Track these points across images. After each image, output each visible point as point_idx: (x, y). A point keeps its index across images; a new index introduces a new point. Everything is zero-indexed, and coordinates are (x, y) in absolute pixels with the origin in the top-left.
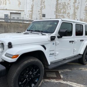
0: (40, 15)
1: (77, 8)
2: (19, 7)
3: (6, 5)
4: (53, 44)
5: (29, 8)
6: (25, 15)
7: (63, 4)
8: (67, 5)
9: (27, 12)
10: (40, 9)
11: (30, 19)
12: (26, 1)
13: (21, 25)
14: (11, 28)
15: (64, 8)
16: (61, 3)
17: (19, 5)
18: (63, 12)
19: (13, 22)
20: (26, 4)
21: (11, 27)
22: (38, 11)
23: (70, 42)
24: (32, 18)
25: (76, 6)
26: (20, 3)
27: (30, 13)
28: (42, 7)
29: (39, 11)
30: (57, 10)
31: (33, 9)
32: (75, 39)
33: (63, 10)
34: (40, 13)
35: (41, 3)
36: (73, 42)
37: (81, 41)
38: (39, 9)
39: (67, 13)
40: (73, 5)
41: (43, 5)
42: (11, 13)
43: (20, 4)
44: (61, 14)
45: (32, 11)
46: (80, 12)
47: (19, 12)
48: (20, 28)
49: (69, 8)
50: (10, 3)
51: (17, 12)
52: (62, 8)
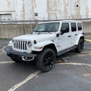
0: (32, 14)
1: (68, 5)
4: (58, 39)
5: (20, 8)
6: (17, 15)
7: (54, 1)
8: (57, 2)
9: (19, 12)
10: (32, 8)
11: (22, 19)
12: (16, 1)
13: (15, 26)
14: (5, 31)
15: (55, 5)
16: (51, 1)
18: (54, 10)
19: (6, 24)
20: (16, 4)
21: (4, 29)
23: (68, 36)
24: (24, 18)
25: (66, 3)
27: (22, 13)
28: (34, 6)
29: (31, 11)
30: (49, 8)
31: (25, 9)
32: (72, 34)
33: (54, 7)
34: (32, 12)
35: (32, 2)
36: (70, 36)
37: (76, 35)
38: (30, 8)
39: (58, 10)
40: (63, 2)
41: (34, 4)
43: (9, 4)
44: (53, 12)
46: (71, 8)
47: (10, 13)
48: (14, 30)
49: (60, 5)
51: (7, 13)
52: (53, 5)
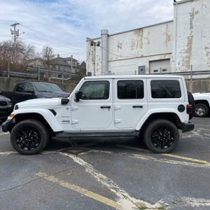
2: (167, 46)
3: (141, 47)
9: (177, 56)
17: (166, 42)
22: (204, 47)
23: (103, 107)
24: (188, 66)
26: (169, 38)
27: (185, 55)
29: (206, 48)
34: (209, 50)
42: (150, 62)
43: (169, 40)
45: (189, 50)
47: (167, 57)
50: (149, 43)
